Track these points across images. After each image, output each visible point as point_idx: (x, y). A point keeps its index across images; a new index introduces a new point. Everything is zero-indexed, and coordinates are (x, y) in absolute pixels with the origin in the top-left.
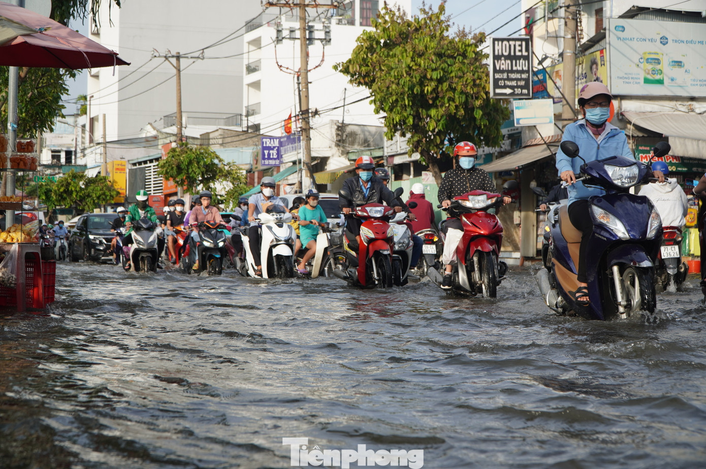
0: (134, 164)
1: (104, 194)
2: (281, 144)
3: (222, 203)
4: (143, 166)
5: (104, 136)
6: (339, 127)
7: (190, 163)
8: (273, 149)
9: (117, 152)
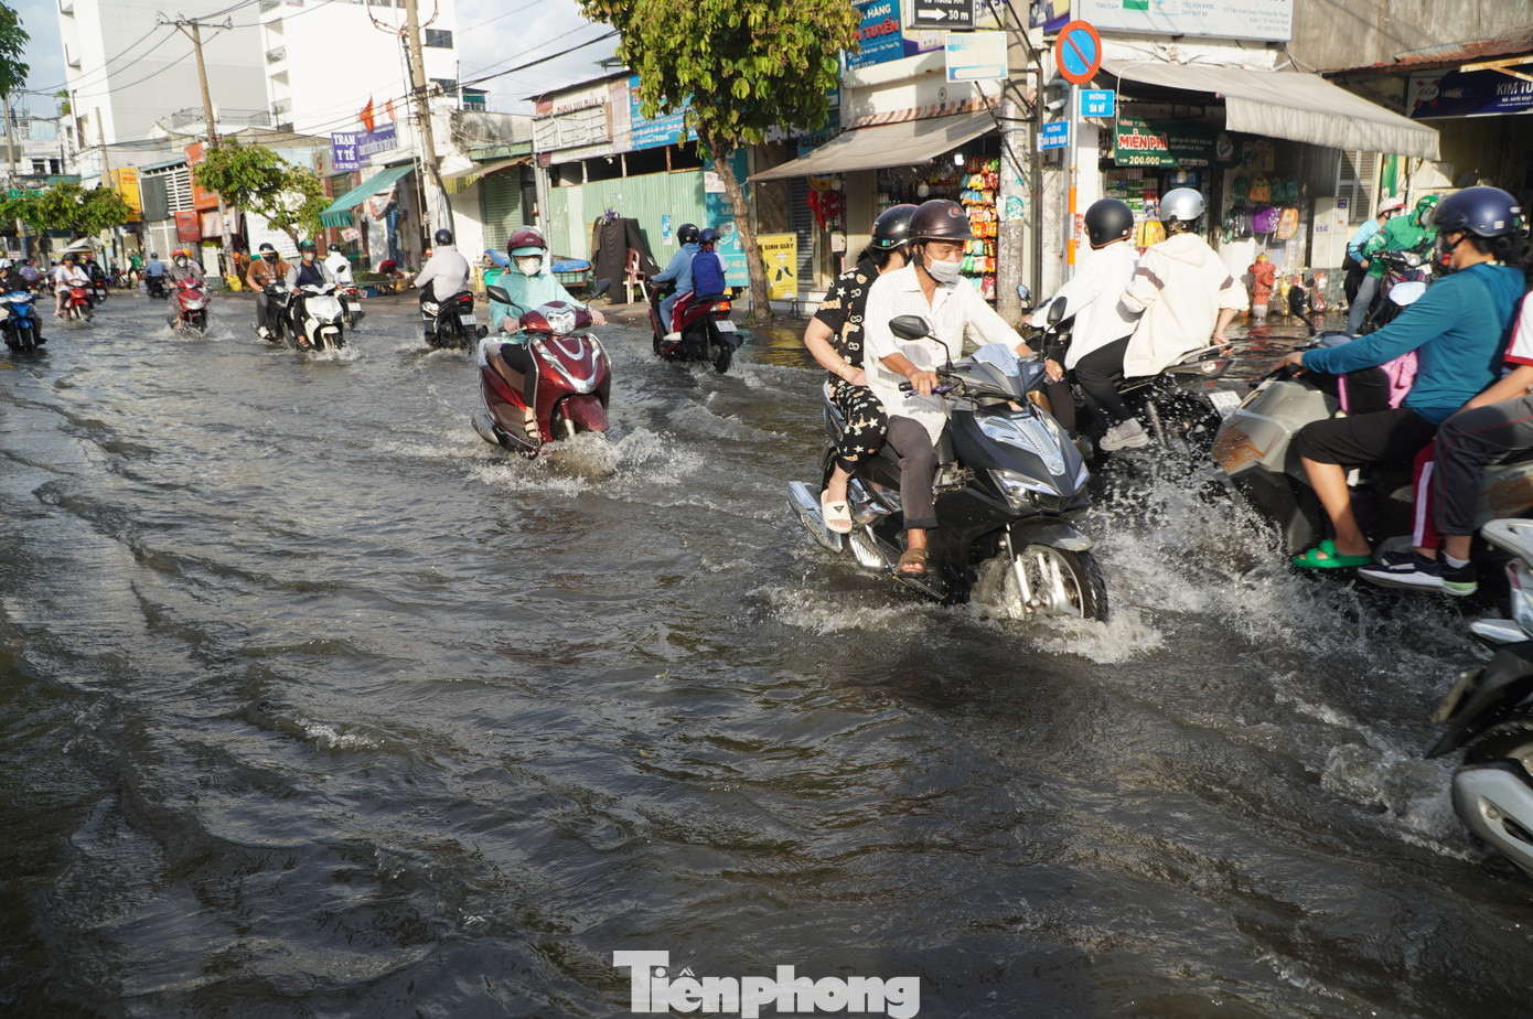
0: (148, 172)
1: (111, 211)
2: (358, 141)
3: (294, 222)
4: (160, 174)
5: (101, 136)
6: (453, 115)
7: (243, 168)
8: (348, 148)
9: (121, 158)
